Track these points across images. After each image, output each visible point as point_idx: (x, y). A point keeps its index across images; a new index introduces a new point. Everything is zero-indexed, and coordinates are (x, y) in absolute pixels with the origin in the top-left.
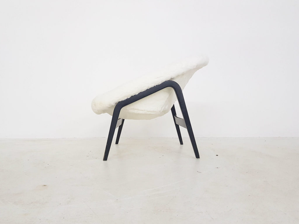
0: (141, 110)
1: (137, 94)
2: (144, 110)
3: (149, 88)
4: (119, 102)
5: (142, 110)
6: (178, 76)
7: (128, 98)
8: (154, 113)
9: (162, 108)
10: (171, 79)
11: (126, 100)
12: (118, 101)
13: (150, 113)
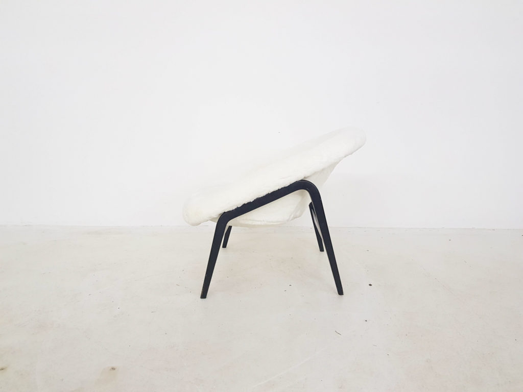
0: (258, 221)
1: (252, 201)
2: (264, 221)
3: (270, 193)
4: (225, 213)
5: (261, 221)
6: (315, 173)
7: (239, 206)
8: (278, 223)
9: (291, 215)
10: (305, 178)
11: (236, 209)
12: (223, 212)
13: (272, 223)
